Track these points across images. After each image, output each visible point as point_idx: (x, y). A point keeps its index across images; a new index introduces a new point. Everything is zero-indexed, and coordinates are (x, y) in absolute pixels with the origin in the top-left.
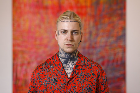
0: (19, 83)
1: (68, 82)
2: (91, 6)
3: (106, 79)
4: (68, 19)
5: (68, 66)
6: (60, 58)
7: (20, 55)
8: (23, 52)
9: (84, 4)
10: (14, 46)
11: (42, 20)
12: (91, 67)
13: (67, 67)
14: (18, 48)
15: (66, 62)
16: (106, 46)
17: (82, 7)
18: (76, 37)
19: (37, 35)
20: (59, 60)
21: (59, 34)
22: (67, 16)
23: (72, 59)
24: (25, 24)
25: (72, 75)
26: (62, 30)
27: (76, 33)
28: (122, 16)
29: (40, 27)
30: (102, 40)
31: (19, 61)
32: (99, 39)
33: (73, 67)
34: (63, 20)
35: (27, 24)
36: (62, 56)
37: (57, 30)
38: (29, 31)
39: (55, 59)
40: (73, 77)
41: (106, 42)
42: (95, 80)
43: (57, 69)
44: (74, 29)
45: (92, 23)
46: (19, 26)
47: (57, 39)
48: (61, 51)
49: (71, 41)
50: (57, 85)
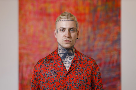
0: (25, 82)
1: (67, 75)
2: (90, 13)
3: (100, 72)
4: (65, 18)
7: (25, 57)
8: (28, 55)
9: (83, 12)
10: (20, 49)
11: (46, 26)
12: (87, 62)
14: (23, 51)
15: (64, 57)
16: (103, 49)
17: (81, 14)
18: (73, 34)
19: (41, 39)
20: (59, 55)
21: (58, 32)
23: (70, 54)
24: (30, 29)
26: (60, 28)
27: (73, 31)
28: (117, 22)
29: (43, 32)
30: (99, 44)
31: (25, 63)
32: (96, 43)
33: (71, 61)
34: (61, 20)
35: (32, 30)
36: (61, 52)
37: (56, 29)
38: (34, 36)
39: (54, 55)
40: (72, 70)
41: (103, 46)
42: (90, 73)
44: (72, 27)
45: (90, 29)
46: (24, 31)
47: (56, 37)
48: (60, 47)
49: (69, 37)
50: (57, 77)
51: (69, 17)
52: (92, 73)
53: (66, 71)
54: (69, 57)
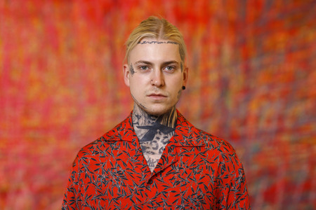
21: (133, 72)
26: (140, 62)
39: (122, 130)
49: (162, 86)
50: (124, 186)
51: (160, 32)
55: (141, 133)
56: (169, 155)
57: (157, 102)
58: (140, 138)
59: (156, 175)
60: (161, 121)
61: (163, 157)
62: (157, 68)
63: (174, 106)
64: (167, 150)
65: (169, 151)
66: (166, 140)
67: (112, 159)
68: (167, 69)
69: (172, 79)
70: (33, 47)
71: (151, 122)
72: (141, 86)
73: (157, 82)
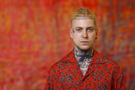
1: (84, 80)
4: (82, 17)
5: (84, 64)
6: (76, 56)
12: (106, 66)
13: (82, 65)
15: (82, 60)
16: (128, 52)
21: (74, 32)
22: (81, 13)
25: (87, 72)
34: (78, 18)
36: (78, 55)
39: (70, 57)
40: (88, 75)
41: (128, 47)
42: (110, 78)
43: (73, 67)
44: (89, 26)
47: (72, 36)
48: (76, 49)
49: (87, 38)
50: (73, 82)
51: (86, 15)
52: (113, 78)
53: (82, 76)
54: (87, 60)
55: (78, 58)
56: (91, 68)
57: (85, 45)
58: (78, 61)
59: (86, 77)
60: (87, 53)
61: (89, 69)
62: (84, 30)
63: (92, 46)
64: (90, 66)
65: (91, 66)
66: (89, 61)
67: (66, 70)
68: (89, 30)
69: (91, 35)
70: (23, 18)
71: (82, 54)
72: (78, 38)
73: (85, 36)
